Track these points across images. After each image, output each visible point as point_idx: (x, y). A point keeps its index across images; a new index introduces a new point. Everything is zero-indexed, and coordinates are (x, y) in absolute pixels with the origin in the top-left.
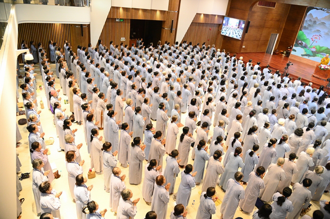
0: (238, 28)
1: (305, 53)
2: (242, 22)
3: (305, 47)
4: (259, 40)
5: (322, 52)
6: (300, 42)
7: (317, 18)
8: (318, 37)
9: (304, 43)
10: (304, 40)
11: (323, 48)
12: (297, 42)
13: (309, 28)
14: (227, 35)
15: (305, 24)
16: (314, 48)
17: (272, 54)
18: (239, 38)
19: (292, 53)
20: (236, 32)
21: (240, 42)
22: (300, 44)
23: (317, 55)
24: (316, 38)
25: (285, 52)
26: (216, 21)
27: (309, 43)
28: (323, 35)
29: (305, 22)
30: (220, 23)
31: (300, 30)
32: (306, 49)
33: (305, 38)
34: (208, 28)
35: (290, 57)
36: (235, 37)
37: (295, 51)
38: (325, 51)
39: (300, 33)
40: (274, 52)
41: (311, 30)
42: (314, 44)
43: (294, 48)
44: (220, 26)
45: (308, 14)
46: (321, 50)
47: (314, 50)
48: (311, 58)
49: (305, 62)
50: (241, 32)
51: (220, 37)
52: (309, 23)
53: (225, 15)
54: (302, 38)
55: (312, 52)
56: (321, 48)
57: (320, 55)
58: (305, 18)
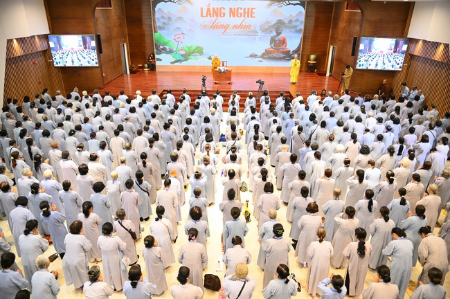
0: (85, 48)
1: (173, 60)
2: (88, 38)
3: (171, 51)
4: (113, 59)
5: (193, 52)
6: (161, 47)
7: (169, 12)
8: (181, 36)
9: (167, 47)
10: (165, 44)
11: (193, 48)
12: (157, 49)
13: (165, 27)
14: (69, 64)
15: (158, 24)
16: (182, 50)
17: (128, 73)
18: (94, 63)
19: (158, 63)
20: (85, 56)
21: (99, 70)
22: (163, 49)
23: (189, 57)
24: (178, 38)
25: (146, 65)
26: (39, 45)
27: (173, 45)
28: (185, 33)
29: (157, 21)
30: (45, 47)
31: (155, 32)
32: (173, 54)
33: (166, 41)
34: (30, 62)
35: (157, 70)
36: (85, 64)
37: (161, 60)
38: (196, 51)
39: (156, 36)
40: (130, 70)
41: (168, 29)
42: (181, 46)
43: (157, 56)
44: (47, 53)
45: (156, 9)
46: (192, 51)
47: (183, 53)
48: (184, 63)
49: (179, 70)
50: (94, 54)
51: (55, 71)
52: (164, 21)
53: (48, 32)
54: (162, 41)
55: (182, 55)
56: (190, 48)
57: (192, 57)
58: (154, 15)
